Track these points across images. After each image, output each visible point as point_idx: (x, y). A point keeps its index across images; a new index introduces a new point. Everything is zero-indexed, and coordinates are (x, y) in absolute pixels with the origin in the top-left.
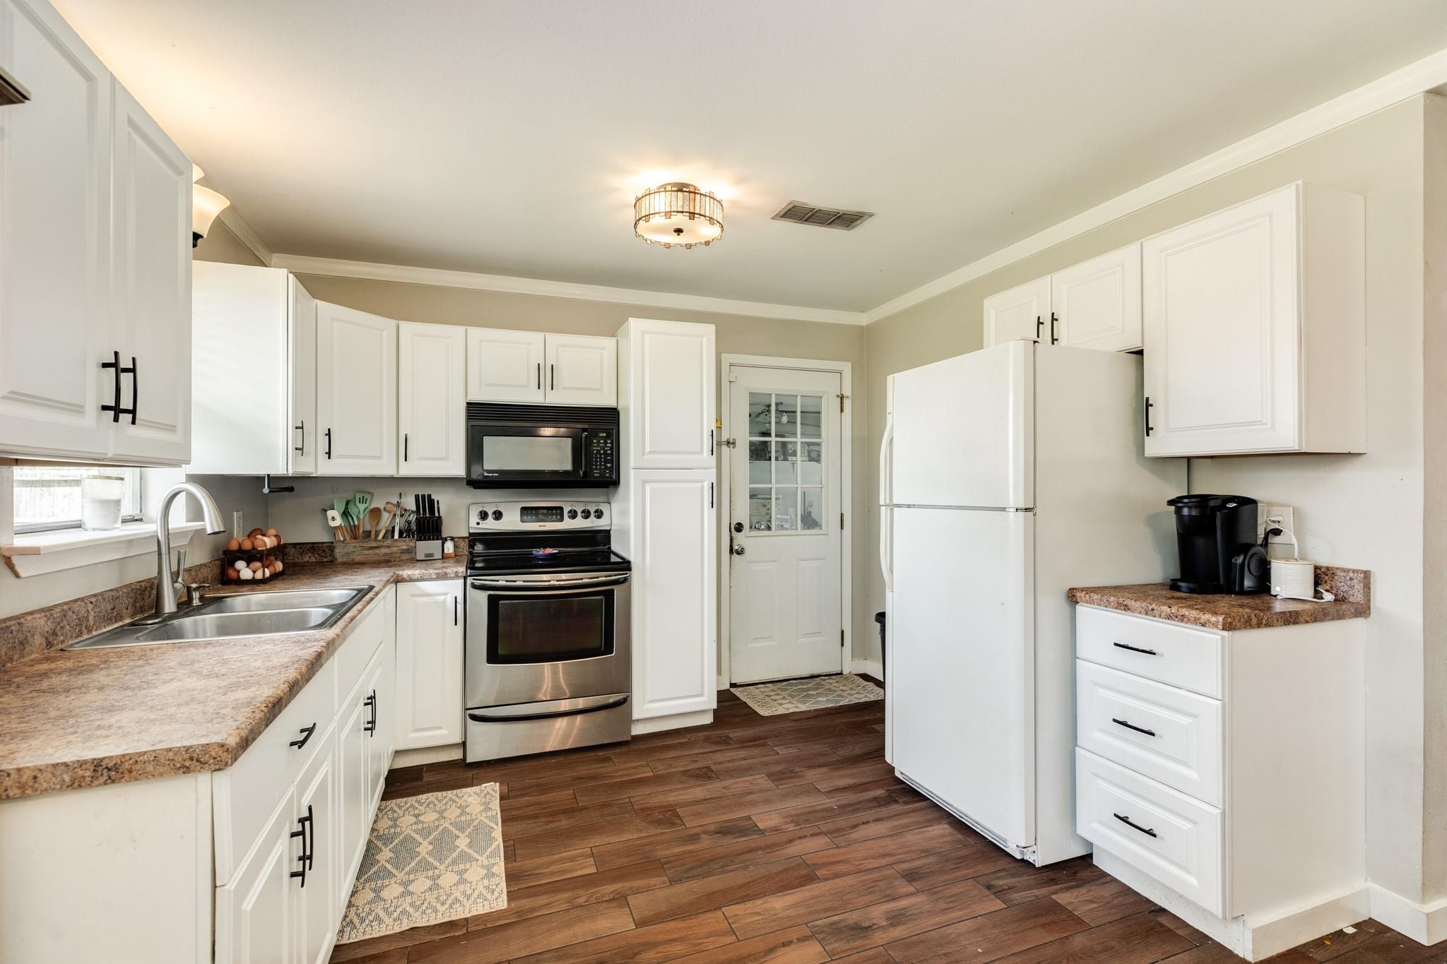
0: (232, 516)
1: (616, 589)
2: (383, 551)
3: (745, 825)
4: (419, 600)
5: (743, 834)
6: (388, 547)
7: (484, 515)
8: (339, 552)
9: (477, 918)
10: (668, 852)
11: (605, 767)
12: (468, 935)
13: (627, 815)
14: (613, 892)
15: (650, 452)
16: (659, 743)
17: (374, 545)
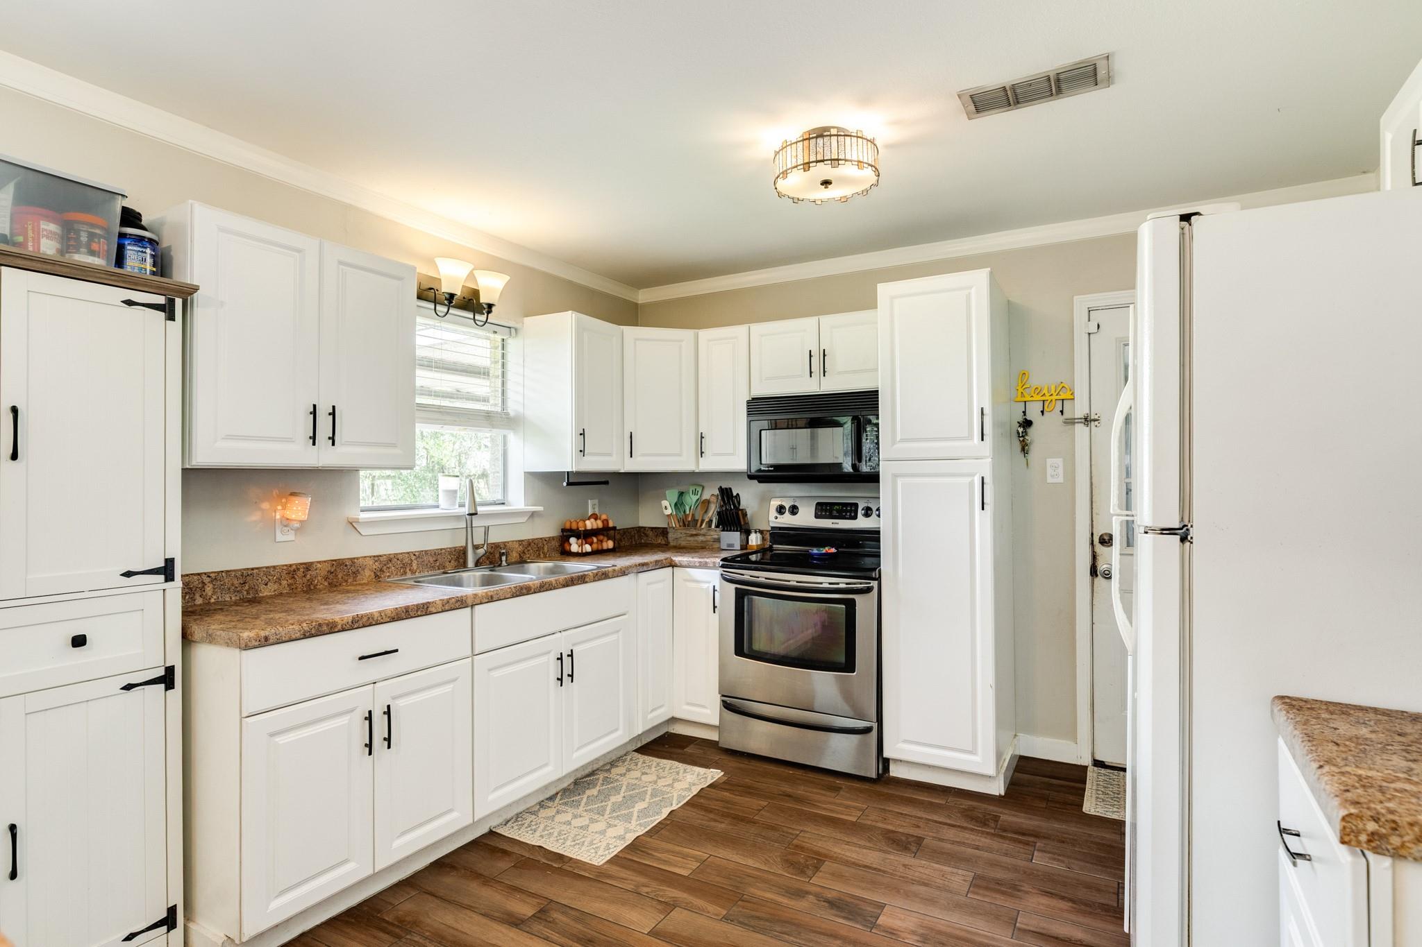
0: (587, 502)
1: (858, 599)
2: (701, 538)
3: (866, 910)
4: (688, 584)
5: (850, 917)
6: (704, 535)
7: (781, 510)
8: (671, 536)
9: (577, 861)
10: (759, 893)
11: (824, 795)
12: (560, 871)
13: (776, 844)
14: (673, 897)
15: (903, 440)
16: (909, 794)
17: (694, 533)
